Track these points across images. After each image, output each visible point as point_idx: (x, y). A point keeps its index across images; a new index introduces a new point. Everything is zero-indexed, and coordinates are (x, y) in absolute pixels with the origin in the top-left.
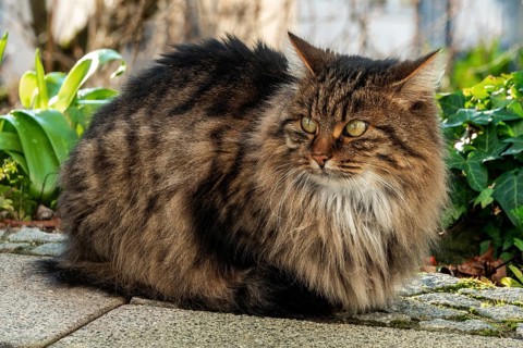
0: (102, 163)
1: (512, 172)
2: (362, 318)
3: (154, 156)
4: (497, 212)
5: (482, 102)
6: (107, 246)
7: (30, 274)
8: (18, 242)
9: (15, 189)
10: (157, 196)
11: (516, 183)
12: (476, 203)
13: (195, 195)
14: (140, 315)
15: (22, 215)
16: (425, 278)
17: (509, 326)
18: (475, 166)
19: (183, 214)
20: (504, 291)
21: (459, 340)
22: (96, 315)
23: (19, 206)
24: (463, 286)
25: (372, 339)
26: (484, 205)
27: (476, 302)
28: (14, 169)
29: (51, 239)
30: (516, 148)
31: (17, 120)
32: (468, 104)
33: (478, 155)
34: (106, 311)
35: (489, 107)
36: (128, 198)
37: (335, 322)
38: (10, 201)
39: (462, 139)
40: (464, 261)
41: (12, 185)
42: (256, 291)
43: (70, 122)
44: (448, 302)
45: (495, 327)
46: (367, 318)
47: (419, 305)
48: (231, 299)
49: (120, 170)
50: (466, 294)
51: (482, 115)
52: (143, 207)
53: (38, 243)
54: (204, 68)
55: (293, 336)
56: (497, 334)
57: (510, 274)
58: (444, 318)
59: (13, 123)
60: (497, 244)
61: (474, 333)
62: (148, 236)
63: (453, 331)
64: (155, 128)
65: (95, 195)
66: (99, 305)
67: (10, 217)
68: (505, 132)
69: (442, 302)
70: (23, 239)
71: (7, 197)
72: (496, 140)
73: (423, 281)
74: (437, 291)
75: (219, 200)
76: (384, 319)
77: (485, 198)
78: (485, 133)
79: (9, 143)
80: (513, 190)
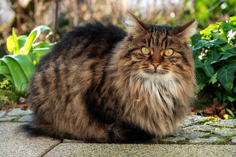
0: (45, 82)
1: (225, 67)
2: (164, 140)
3: (67, 77)
4: (219, 85)
5: (209, 37)
6: (50, 118)
7: (18, 132)
8: (12, 116)
9: (9, 91)
10: (70, 95)
11: (226, 72)
12: (210, 82)
13: (86, 95)
14: (67, 148)
15: (13, 102)
16: (190, 118)
17: (229, 138)
18: (208, 66)
19: (82, 103)
20: (225, 122)
21: (207, 147)
22: (49, 149)
23: (11, 99)
24: (207, 121)
25: (169, 150)
26: (213, 83)
27: (213, 128)
28: (8, 83)
29: (26, 114)
30: (225, 57)
31: (7, 60)
32: (202, 38)
33: (209, 61)
34: (53, 147)
35: (212, 39)
36: (57, 97)
37: (153, 144)
38: (7, 97)
39: (201, 54)
40: (207, 107)
41: (7, 90)
42: (117, 133)
43: (30, 60)
44: (201, 129)
45: (222, 140)
46: (166, 140)
47: (189, 132)
48: (107, 137)
49: (53, 85)
50: (208, 125)
51: (209, 43)
52: (64, 100)
53: (21, 116)
54: (86, 36)
55: (135, 152)
56: (223, 143)
57: (227, 113)
58: (200, 137)
59: (5, 62)
60: (221, 99)
61: (213, 144)
62: (67, 113)
63: (204, 143)
64: (66, 65)
65: (43, 96)
66: (50, 145)
67: (8, 104)
68: (220, 49)
69: (198, 129)
70: (14, 114)
71: (6, 96)
72: (216, 53)
73: (190, 120)
74: (196, 124)
75: (97, 96)
76: (174, 140)
77: (214, 80)
78: (211, 51)
79: (4, 71)
80: (225, 75)
